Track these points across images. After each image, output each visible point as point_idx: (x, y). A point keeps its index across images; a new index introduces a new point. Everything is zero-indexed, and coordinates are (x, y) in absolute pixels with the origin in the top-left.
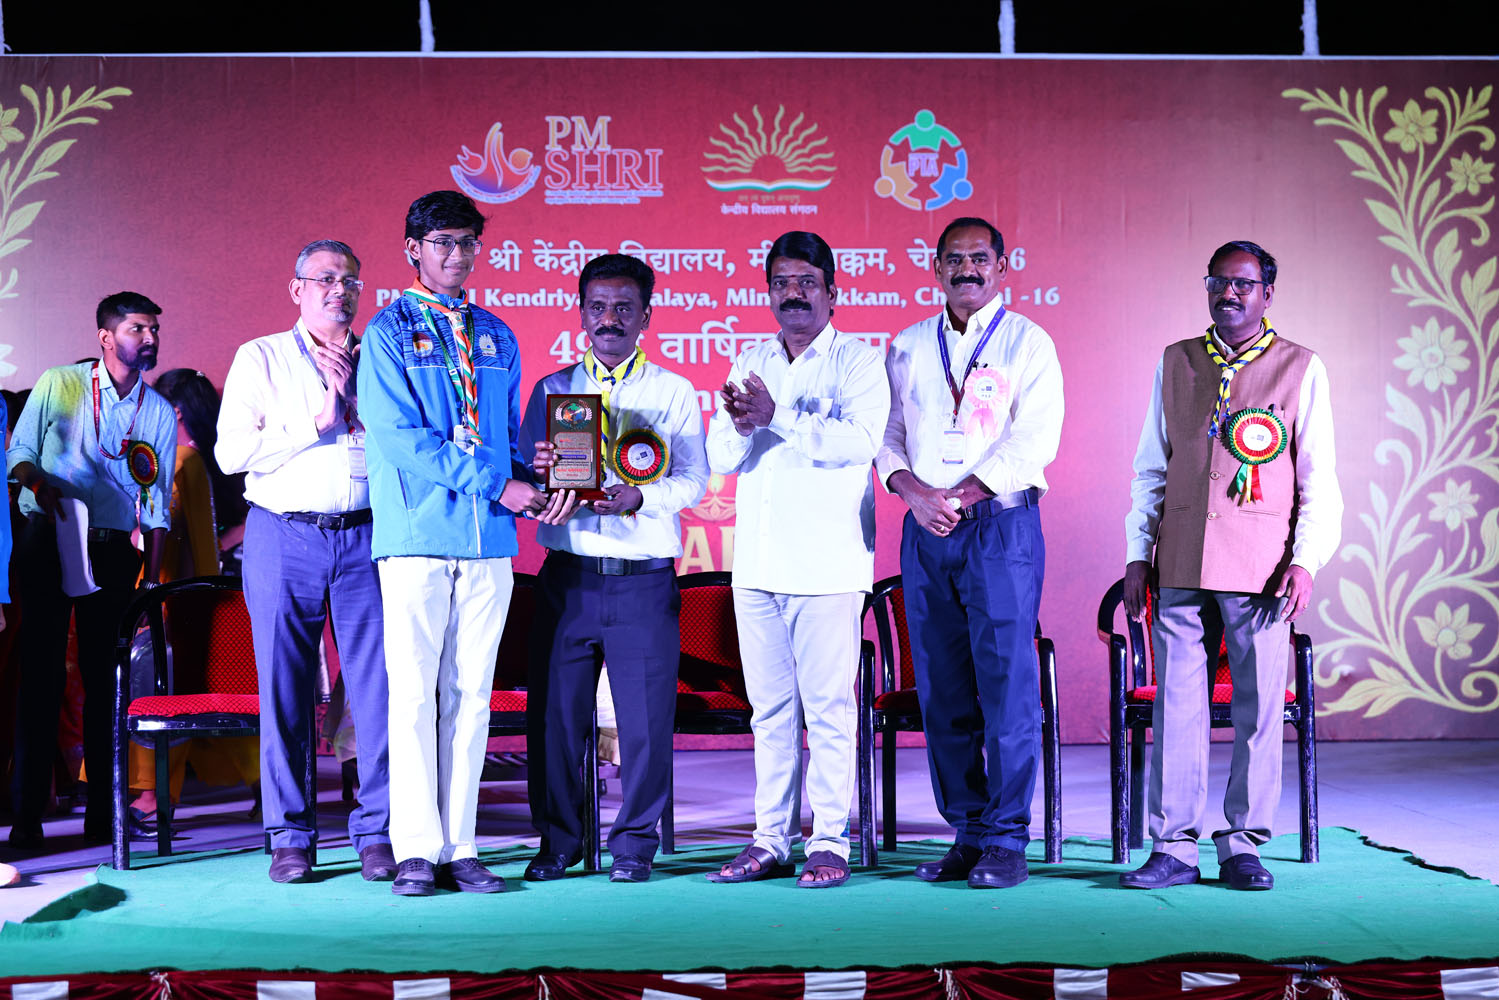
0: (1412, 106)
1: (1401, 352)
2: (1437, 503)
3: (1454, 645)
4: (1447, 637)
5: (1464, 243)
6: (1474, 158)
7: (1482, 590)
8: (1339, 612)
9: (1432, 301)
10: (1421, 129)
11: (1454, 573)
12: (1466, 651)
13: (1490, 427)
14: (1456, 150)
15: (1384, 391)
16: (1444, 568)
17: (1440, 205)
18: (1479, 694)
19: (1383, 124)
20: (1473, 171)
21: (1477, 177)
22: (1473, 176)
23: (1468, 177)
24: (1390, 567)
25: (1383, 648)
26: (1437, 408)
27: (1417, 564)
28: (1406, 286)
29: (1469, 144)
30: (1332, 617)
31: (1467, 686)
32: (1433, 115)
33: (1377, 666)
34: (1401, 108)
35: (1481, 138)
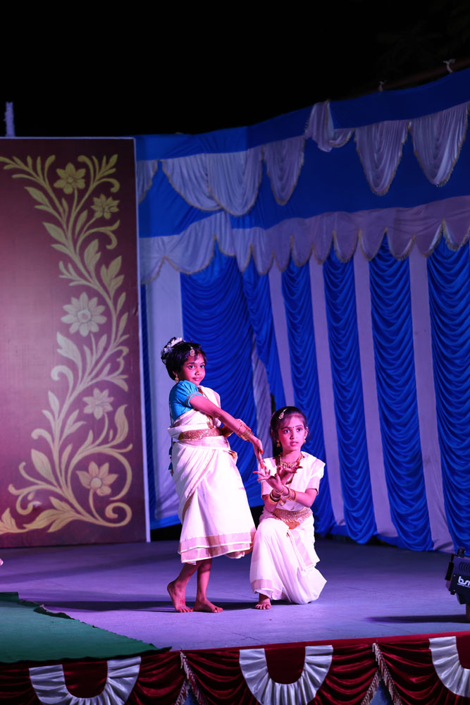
0: (70, 167)
1: (66, 313)
2: (89, 403)
3: (100, 488)
4: (96, 483)
5: (102, 248)
6: (107, 197)
7: (116, 454)
8: (31, 469)
9: (83, 282)
10: (75, 180)
11: (99, 445)
12: (107, 491)
13: (119, 357)
14: (96, 193)
15: (56, 337)
16: (94, 442)
17: (88, 225)
18: (116, 516)
19: (53, 177)
20: (107, 205)
21: (109, 208)
22: (106, 208)
23: (104, 209)
24: (61, 443)
25: (58, 490)
26: (87, 345)
27: (77, 440)
28: (68, 274)
29: (104, 189)
30: (28, 473)
31: (109, 511)
32: (82, 172)
33: (54, 501)
34: (63, 167)
35: (111, 185)
